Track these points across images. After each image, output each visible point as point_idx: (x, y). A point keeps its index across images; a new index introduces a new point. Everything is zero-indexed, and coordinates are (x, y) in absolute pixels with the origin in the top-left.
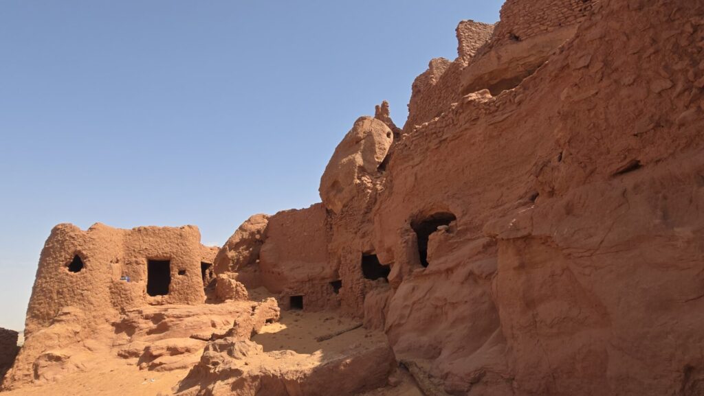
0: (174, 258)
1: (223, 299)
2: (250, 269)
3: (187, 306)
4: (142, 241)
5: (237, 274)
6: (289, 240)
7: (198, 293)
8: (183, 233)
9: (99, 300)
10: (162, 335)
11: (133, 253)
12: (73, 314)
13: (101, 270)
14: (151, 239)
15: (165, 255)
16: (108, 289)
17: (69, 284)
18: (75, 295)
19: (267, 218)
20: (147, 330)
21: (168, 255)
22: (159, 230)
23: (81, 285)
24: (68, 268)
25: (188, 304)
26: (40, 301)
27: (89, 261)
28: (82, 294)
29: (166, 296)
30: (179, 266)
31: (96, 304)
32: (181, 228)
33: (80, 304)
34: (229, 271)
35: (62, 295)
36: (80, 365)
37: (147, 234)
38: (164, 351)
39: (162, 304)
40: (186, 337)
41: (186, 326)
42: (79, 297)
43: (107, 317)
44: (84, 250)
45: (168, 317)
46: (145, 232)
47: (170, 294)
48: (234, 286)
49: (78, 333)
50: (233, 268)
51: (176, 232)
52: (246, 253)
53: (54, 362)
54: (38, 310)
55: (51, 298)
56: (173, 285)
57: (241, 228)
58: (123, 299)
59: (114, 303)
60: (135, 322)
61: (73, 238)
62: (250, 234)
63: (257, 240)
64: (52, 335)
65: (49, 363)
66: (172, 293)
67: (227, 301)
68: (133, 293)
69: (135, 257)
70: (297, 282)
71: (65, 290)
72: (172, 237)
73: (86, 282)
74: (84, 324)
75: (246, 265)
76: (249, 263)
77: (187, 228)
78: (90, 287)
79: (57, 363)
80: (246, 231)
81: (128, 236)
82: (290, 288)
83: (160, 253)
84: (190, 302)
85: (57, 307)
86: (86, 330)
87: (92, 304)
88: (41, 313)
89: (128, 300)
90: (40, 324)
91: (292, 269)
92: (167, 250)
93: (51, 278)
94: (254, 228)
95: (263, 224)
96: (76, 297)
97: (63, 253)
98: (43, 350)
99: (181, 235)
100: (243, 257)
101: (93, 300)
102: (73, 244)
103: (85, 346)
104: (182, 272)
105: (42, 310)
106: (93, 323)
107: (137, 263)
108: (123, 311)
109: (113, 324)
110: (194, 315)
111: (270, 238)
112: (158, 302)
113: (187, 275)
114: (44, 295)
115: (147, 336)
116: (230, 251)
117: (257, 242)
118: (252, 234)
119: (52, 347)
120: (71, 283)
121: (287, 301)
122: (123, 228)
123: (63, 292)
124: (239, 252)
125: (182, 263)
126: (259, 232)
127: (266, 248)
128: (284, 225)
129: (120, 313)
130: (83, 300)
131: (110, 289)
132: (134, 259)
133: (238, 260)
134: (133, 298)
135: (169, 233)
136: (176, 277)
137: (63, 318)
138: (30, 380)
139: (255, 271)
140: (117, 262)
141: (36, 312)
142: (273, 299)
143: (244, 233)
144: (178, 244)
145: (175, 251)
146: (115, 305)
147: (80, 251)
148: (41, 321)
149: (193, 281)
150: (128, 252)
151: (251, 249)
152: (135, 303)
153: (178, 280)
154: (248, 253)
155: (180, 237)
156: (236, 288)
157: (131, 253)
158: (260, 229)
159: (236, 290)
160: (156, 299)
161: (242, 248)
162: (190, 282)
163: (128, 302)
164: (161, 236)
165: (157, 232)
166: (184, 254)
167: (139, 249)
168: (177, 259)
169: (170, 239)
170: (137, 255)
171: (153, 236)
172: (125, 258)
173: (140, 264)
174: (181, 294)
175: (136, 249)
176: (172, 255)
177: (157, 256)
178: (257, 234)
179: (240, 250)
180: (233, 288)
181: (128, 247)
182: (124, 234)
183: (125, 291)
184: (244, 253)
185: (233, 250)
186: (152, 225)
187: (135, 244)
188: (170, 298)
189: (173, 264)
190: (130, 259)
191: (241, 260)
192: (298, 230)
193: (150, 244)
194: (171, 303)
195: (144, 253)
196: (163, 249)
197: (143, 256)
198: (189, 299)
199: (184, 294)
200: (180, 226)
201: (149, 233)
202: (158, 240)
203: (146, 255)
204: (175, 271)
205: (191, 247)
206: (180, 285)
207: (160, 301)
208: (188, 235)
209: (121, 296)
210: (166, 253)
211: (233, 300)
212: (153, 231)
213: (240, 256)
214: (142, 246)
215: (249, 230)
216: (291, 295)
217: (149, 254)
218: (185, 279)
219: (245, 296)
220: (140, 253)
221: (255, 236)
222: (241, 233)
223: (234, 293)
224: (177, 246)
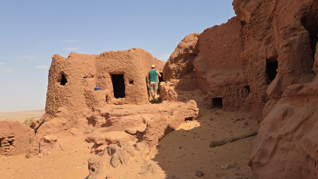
0: (125, 72)
1: (162, 100)
2: (188, 76)
3: (136, 106)
4: (105, 62)
5: (179, 80)
6: (213, 52)
7: (142, 97)
8: (130, 54)
9: (77, 103)
10: (108, 128)
11: (101, 71)
12: (62, 112)
13: (76, 84)
14: (111, 60)
15: (120, 70)
16: (83, 95)
17: (60, 93)
18: (63, 100)
20: (101, 124)
21: (122, 71)
22: (115, 53)
23: (66, 93)
24: (60, 83)
25: (136, 104)
26: (49, 104)
27: (68, 78)
28: (67, 99)
29: (124, 99)
30: (129, 78)
31: (75, 105)
32: (128, 51)
33: (67, 105)
34: (173, 78)
35: (57, 100)
36: (62, 146)
37: (108, 57)
38: (104, 142)
39: (122, 104)
40: (122, 131)
42: (66, 101)
43: (84, 113)
44: (65, 71)
45: (112, 116)
46: (107, 56)
47: (126, 98)
48: (167, 91)
49: (65, 124)
50: (176, 76)
51: (126, 54)
52: (184, 65)
53: (47, 143)
54: (49, 109)
55: (53, 102)
56: (127, 92)
57: (179, 47)
58: (92, 102)
59: (88, 104)
60: (95, 118)
61: (59, 63)
62: (184, 50)
63: (191, 54)
64: (50, 125)
65: (45, 143)
66: (127, 96)
67: (163, 101)
68: (98, 98)
69: (103, 73)
70: (216, 87)
71: (59, 96)
72: (123, 57)
73: (68, 91)
74: (69, 119)
75: (186, 74)
76: (187, 72)
77: (132, 50)
78: (71, 95)
79: (49, 144)
80: (181, 48)
81: (98, 59)
82: (212, 92)
84: (137, 103)
85: (56, 107)
86: (71, 122)
87: (73, 106)
88: (50, 110)
89: (95, 102)
91: (214, 76)
92: (121, 67)
93: (52, 89)
94: (187, 45)
96: (64, 101)
97: (55, 74)
98: (45, 135)
100: (182, 68)
101: (73, 103)
102: (59, 67)
103: (70, 132)
104: (131, 82)
105: (50, 109)
106: (75, 118)
109: (87, 118)
111: (200, 51)
112: (119, 102)
113: (134, 84)
114: (50, 100)
115: (101, 128)
116: (171, 64)
117: (192, 56)
118: (186, 50)
119: (49, 133)
120: (61, 92)
121: (210, 102)
122: (95, 54)
123: (58, 98)
125: (130, 76)
126: (191, 48)
127: (198, 59)
128: (209, 40)
129: (92, 111)
130: (68, 103)
131: (85, 95)
132: (102, 74)
133: (179, 70)
134: (98, 101)
135: (121, 55)
136: (128, 86)
137: (58, 114)
138: (37, 153)
139: (192, 77)
140: (92, 77)
141: (48, 110)
142: (194, 101)
143: (180, 50)
144: (127, 63)
145: (125, 67)
146: (89, 105)
147: (63, 72)
148: (51, 115)
149: (138, 88)
150: (98, 70)
151: (187, 62)
152: (100, 104)
153: (130, 88)
154: (185, 65)
155: (128, 57)
156: (169, 92)
157: (100, 71)
158: (192, 45)
159: (169, 94)
160: (118, 101)
161: (180, 61)
162: (136, 89)
163: (95, 104)
164: (117, 57)
165: (114, 55)
166: (131, 69)
167: (104, 68)
168: (127, 73)
169: (122, 59)
170: (104, 71)
171: (112, 58)
172: (97, 74)
173: (106, 77)
174: (132, 97)
175: (102, 68)
176: (124, 70)
177: (115, 71)
178: (190, 49)
179: (179, 63)
180: (166, 92)
181: (98, 67)
182: (96, 58)
183: (93, 96)
184: (182, 65)
185: (173, 64)
186: (111, 50)
187: (102, 64)
188: (126, 100)
189: (125, 77)
190: (100, 75)
191: (181, 70)
192: (219, 43)
193: (110, 64)
194: (126, 104)
195: (107, 70)
196: (118, 66)
197: (107, 72)
198: (137, 101)
199: (134, 97)
200: (128, 50)
201: (109, 56)
202: (115, 61)
203: (109, 72)
204: (127, 82)
205: (135, 64)
206: (131, 91)
207: (120, 102)
208: (133, 55)
209: (91, 100)
210: (120, 69)
211: (168, 101)
212: (111, 55)
213: (179, 67)
214: (106, 66)
215: (184, 47)
216: (213, 97)
217: (110, 70)
218: (133, 87)
219: (176, 98)
220: (105, 70)
221: (188, 51)
222: (178, 50)
223: (168, 96)
224: (127, 64)
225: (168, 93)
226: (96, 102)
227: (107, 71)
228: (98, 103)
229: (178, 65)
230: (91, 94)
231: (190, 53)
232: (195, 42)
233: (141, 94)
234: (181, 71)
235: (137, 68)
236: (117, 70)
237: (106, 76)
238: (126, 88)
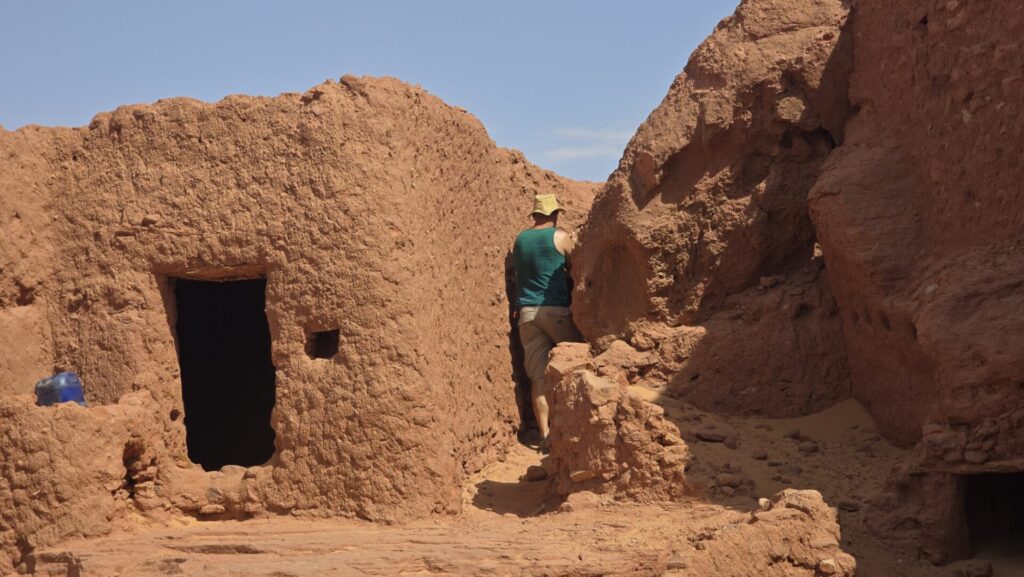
0: (277, 265)
2: (772, 297)
3: (356, 529)
4: (128, 186)
5: (701, 330)
7: (409, 458)
8: (315, 124)
11: (94, 252)
14: (169, 168)
15: (235, 251)
21: (251, 253)
22: (202, 117)
25: (362, 515)
29: (262, 472)
30: (303, 310)
32: (306, 100)
34: (655, 316)
37: (151, 145)
39: (249, 515)
46: (140, 137)
47: (280, 464)
48: (606, 413)
50: (676, 296)
51: (283, 119)
52: (735, 209)
56: (288, 417)
62: (741, 96)
63: (790, 133)
66: (286, 455)
67: (575, 499)
68: (62, 463)
69: (104, 269)
70: (991, 385)
72: (263, 150)
75: (752, 282)
76: (765, 268)
77: (335, 95)
80: (717, 80)
81: (69, 164)
83: (213, 240)
84: (370, 507)
89: (42, 496)
91: (969, 301)
92: (242, 222)
94: (761, 58)
95: (818, 32)
99: (304, 140)
100: (725, 236)
104: (324, 343)
107: (117, 304)
108: (25, 555)
111: (865, 109)
112: (227, 502)
113: (344, 360)
116: (640, 205)
117: (799, 144)
118: (757, 96)
121: (938, 505)
124: (698, 208)
125: (316, 292)
126: (793, 79)
127: (841, 169)
128: (933, 26)
129: (15, 564)
132: (100, 280)
133: (698, 249)
134: (67, 490)
139: (803, 310)
140: (25, 297)
142: (812, 497)
143: (710, 95)
144: (291, 190)
145: (278, 225)
149: (378, 388)
150: (71, 244)
151: (762, 185)
152: (75, 512)
153: (309, 386)
154: (748, 211)
155: (300, 150)
156: (619, 426)
157: (86, 251)
158: (799, 60)
159: (620, 438)
160: (218, 487)
161: (708, 181)
162: (362, 395)
164: (215, 148)
165: (191, 129)
166: (324, 240)
167: (117, 228)
168: (294, 274)
169: (256, 161)
170: (112, 257)
171: (176, 151)
172: (65, 274)
173: (126, 303)
174: (328, 463)
175: (103, 230)
176: (269, 249)
177: (199, 257)
178: (786, 93)
179: (702, 197)
180: (601, 426)
181: (71, 220)
182: (53, 153)
184: (726, 208)
185: (658, 200)
187: (102, 203)
188: (277, 481)
189: (277, 299)
190: (82, 283)
191: (714, 249)
193: (163, 200)
194: (283, 511)
195: (140, 248)
196: (223, 218)
197: (138, 262)
198: (367, 489)
199: (341, 459)
200: (304, 90)
201: (158, 141)
202: (199, 174)
203: (151, 259)
204: (290, 339)
205: (353, 204)
206: (318, 413)
207: (235, 496)
208: (339, 136)
210: (239, 242)
211: (607, 498)
212: (175, 129)
213: (704, 227)
214: (129, 211)
215: (738, 75)
216: (964, 468)
217: (162, 250)
218: (337, 381)
220: (122, 247)
221: (773, 109)
222: (694, 97)
223: (611, 455)
224: (290, 202)
225: (613, 431)
227: (137, 254)
228: (61, 500)
229: (691, 209)
231: (786, 122)
232: (827, 37)
233: (398, 434)
234: (714, 258)
235: (371, 233)
236: (218, 247)
237: (130, 295)
238: (279, 391)
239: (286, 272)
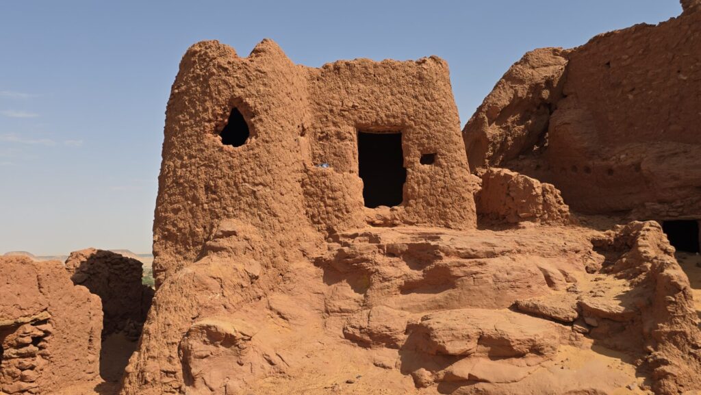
0: (411, 127)
2: (527, 162)
4: (343, 92)
6: (631, 97)
8: (425, 72)
9: (287, 207)
10: (439, 296)
11: (330, 117)
12: (241, 234)
13: (284, 143)
14: (362, 86)
15: (392, 120)
16: (298, 185)
17: (226, 170)
18: (240, 193)
19: (564, 54)
20: (401, 282)
21: (399, 121)
22: (375, 66)
23: (250, 173)
24: (219, 137)
25: (447, 226)
26: (176, 206)
27: (261, 120)
28: (254, 192)
29: (400, 209)
30: (423, 145)
31: (282, 216)
32: (419, 63)
33: (253, 214)
34: (484, 166)
35: (214, 193)
36: (275, 359)
37: (353, 76)
38: (472, 345)
39: (395, 225)
40: (500, 307)
41: (497, 279)
42: (250, 199)
43: (305, 245)
44: (250, 96)
45: (447, 254)
46: (348, 73)
47: (407, 205)
49: (257, 278)
50: (493, 160)
51: (410, 70)
52: (519, 129)
53: (222, 348)
54: (175, 225)
55: (195, 199)
56: (412, 186)
57: (509, 77)
58: (330, 209)
59: (313, 216)
60: (367, 260)
61: (226, 70)
62: (530, 88)
63: (544, 102)
64: (209, 281)
65: (211, 348)
66: (412, 202)
68: (348, 197)
69: (335, 124)
71: (220, 182)
72: (402, 81)
73: (260, 166)
74: (266, 260)
75: (517, 157)
76: (521, 153)
77: (429, 61)
78: (269, 178)
79: (229, 350)
80: (521, 82)
81: (316, 81)
82: (661, 202)
83: (383, 115)
84: (451, 223)
85: (208, 218)
86: (270, 272)
87: (275, 215)
88: (180, 230)
89: (339, 210)
90: (179, 253)
91: (660, 158)
92: (396, 109)
93: (191, 157)
94: (540, 75)
95: (558, 67)
96: (244, 199)
97: (208, 104)
98: (195, 314)
99: (421, 78)
100: (514, 139)
101: (275, 206)
102: (225, 82)
103: (271, 309)
104: (428, 158)
105: (181, 225)
106: (280, 258)
107: (340, 137)
108: (331, 234)
109: (318, 262)
110: (503, 253)
111: (570, 97)
112: (386, 219)
113: (440, 165)
114: (183, 194)
115: (402, 297)
116: (490, 125)
117: (544, 107)
118: (536, 88)
119: (210, 309)
120: (231, 168)
123: (216, 186)
124: (507, 128)
125: (428, 138)
126: (549, 82)
128: (613, 65)
129: (327, 238)
130: (258, 206)
131: (302, 186)
132: (333, 128)
135: (394, 73)
136: (417, 170)
137: (223, 242)
138: (175, 385)
139: (537, 168)
140: (303, 133)
141: (170, 227)
143: (518, 87)
144: (416, 97)
145: (411, 111)
146: (314, 220)
147: (240, 99)
148: (180, 247)
149: (456, 176)
150: (319, 113)
151: (530, 121)
152: (353, 217)
153: (424, 175)
154: (523, 130)
155: (419, 82)
156: (544, 196)
157: (326, 117)
158: (553, 76)
159: (545, 201)
160: (380, 213)
161: (511, 119)
162: (448, 179)
163: (340, 215)
164: (381, 79)
165: (371, 71)
166: (431, 117)
167: (340, 108)
168: (418, 130)
169: (399, 85)
170: (338, 119)
171: (364, 80)
172: (316, 125)
173: (346, 138)
174: (432, 205)
175: (334, 108)
176: (407, 120)
177: (376, 122)
178: (545, 88)
179: (509, 124)
180: (537, 195)
181: (318, 104)
182: (309, 77)
183: (332, 191)
184: (516, 129)
185: (494, 124)
186: (360, 57)
187: (333, 98)
188: (408, 212)
189: (409, 140)
190: (325, 129)
191: (509, 143)
192: (660, 70)
193: (360, 98)
194: (411, 224)
195: (351, 116)
196: (386, 107)
197: (350, 122)
198: (450, 216)
199: (438, 204)
201: (357, 75)
202: (375, 89)
203: (355, 121)
204: (415, 156)
205: (443, 105)
206: (427, 186)
207: (389, 218)
208: (435, 77)
209: (325, 202)
210: (394, 117)
212: (364, 70)
213: (507, 135)
214: (346, 102)
215: (530, 80)
217: (360, 118)
218: (436, 173)
219: (567, 216)
220: (343, 116)
221: (540, 93)
222: (512, 87)
223: (540, 207)
224: (415, 102)
225: (541, 198)
226: (344, 211)
227: (350, 119)
228: (348, 212)
229: (504, 128)
230: (328, 183)
231: (543, 99)
232: (562, 69)
233: (463, 195)
234: (509, 146)
235: (450, 116)
236: (385, 118)
237: (348, 135)
238: (409, 176)
239: (414, 129)
